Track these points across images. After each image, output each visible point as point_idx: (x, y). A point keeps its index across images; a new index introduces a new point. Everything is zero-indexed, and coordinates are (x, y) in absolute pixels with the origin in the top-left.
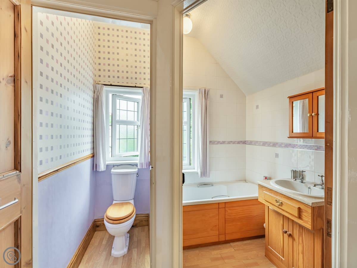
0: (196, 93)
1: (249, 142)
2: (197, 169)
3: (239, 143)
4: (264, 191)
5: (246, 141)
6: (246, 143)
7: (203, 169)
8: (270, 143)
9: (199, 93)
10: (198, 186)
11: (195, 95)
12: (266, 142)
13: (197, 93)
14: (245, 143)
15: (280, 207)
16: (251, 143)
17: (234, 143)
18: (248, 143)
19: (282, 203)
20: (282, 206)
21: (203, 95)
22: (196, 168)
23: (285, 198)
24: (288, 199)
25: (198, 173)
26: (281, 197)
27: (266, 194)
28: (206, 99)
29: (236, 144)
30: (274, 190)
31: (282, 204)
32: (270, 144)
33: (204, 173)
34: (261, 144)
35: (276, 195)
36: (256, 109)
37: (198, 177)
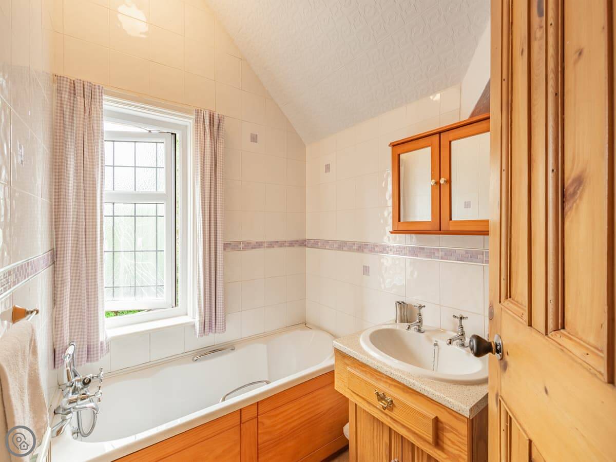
0: (189, 122)
1: (312, 241)
2: (191, 315)
3: (292, 244)
4: (348, 368)
5: (305, 241)
6: (305, 245)
7: (207, 313)
8: (353, 243)
9: (197, 121)
10: (195, 359)
11: (186, 126)
12: (345, 243)
13: (191, 121)
14: (303, 243)
15: (387, 411)
16: (315, 244)
17: (281, 244)
18: (310, 245)
19: (392, 401)
20: (391, 410)
21: (207, 128)
22: (190, 312)
23: (399, 388)
24: (407, 392)
25: (194, 326)
26: (390, 385)
27: (353, 375)
28: (214, 138)
29: (286, 246)
30: (371, 365)
31: (391, 405)
32: (352, 247)
33: (210, 322)
34: (336, 246)
35: (377, 379)
36: (326, 172)
37: (195, 334)
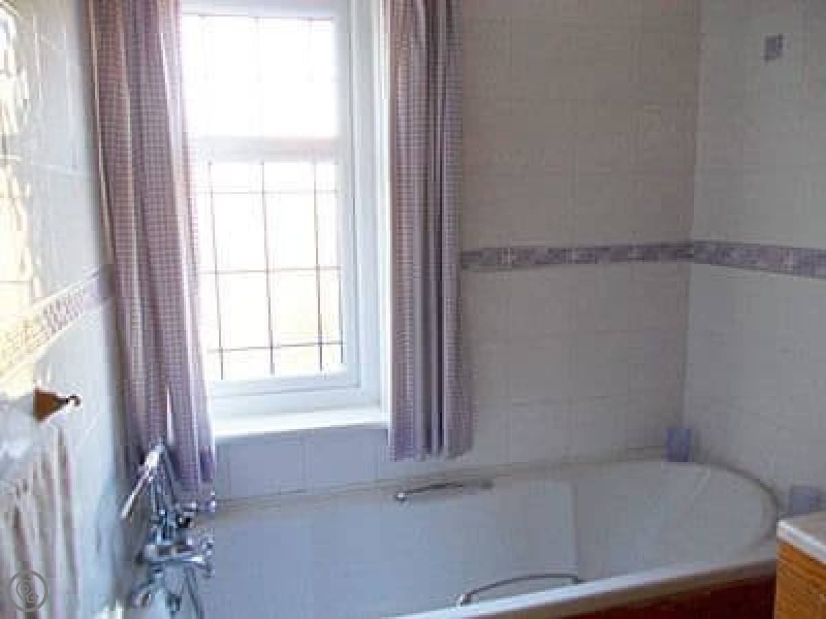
1: (712, 248)
3: (649, 253)
5: (690, 246)
10: (401, 496)
14: (684, 252)
17: (619, 254)
18: (703, 257)
29: (631, 259)
36: (767, 58)
